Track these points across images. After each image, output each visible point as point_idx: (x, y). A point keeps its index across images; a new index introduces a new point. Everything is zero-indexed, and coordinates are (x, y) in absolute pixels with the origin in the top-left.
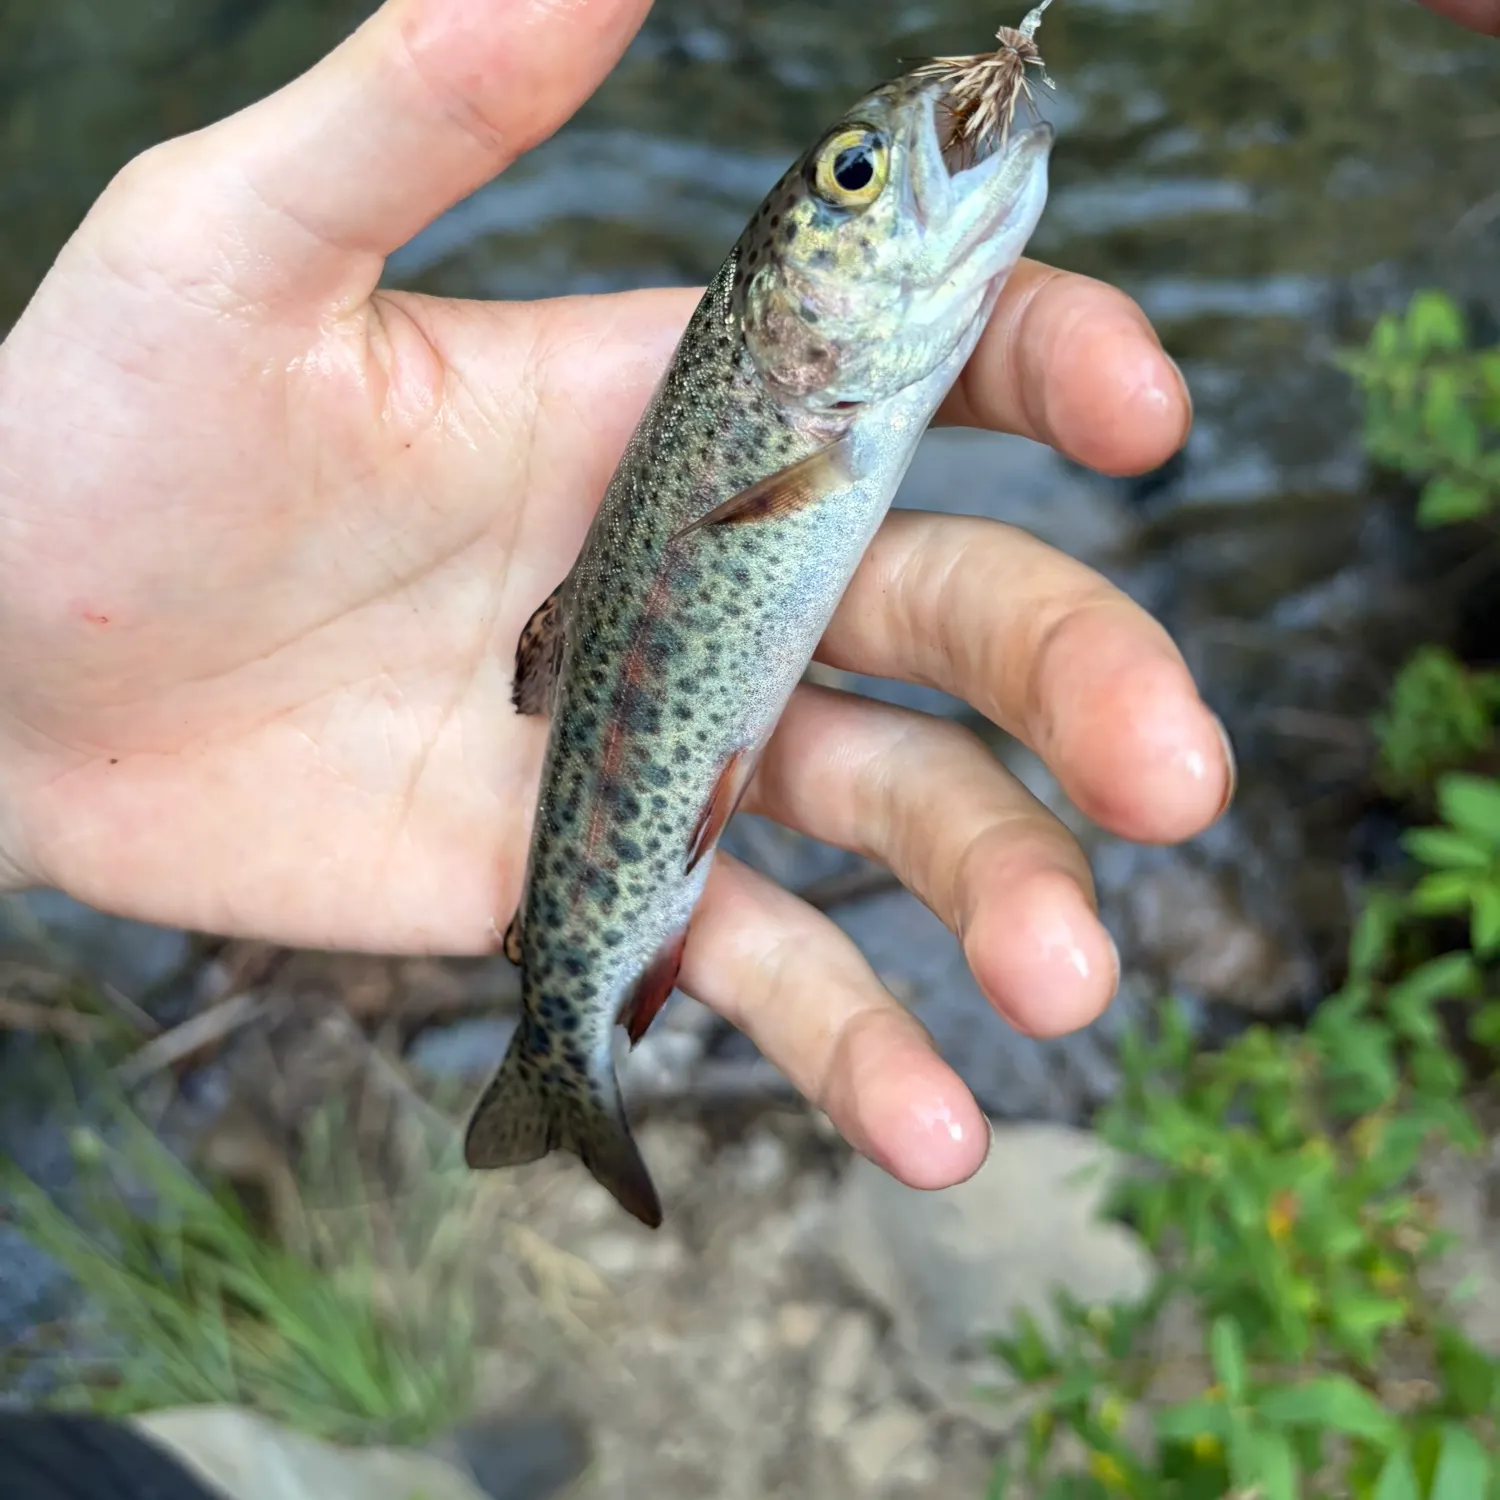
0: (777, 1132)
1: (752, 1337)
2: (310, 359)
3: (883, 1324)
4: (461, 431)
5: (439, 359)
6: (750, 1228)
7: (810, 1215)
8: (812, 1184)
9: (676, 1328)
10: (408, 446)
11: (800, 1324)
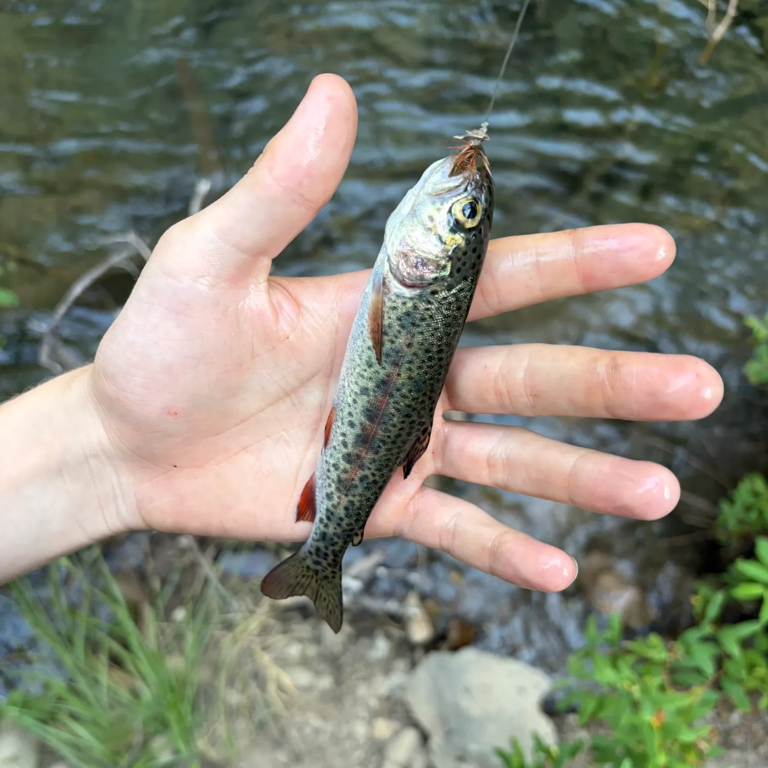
0: (388, 636)
1: (360, 730)
2: (247, 301)
3: (425, 738)
4: (309, 331)
5: (297, 304)
6: (368, 679)
7: (397, 678)
8: (401, 665)
9: (324, 717)
10: (288, 338)
11: (383, 728)
